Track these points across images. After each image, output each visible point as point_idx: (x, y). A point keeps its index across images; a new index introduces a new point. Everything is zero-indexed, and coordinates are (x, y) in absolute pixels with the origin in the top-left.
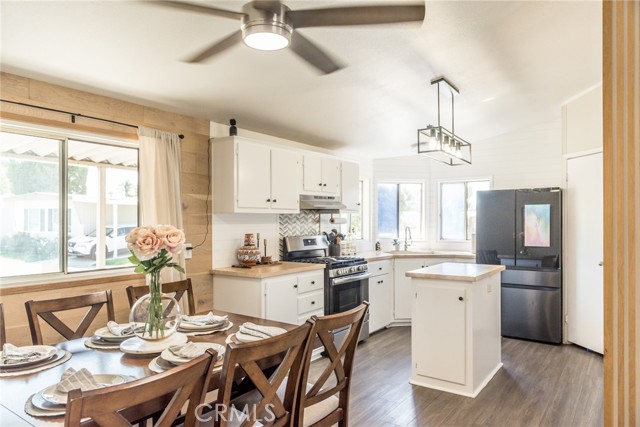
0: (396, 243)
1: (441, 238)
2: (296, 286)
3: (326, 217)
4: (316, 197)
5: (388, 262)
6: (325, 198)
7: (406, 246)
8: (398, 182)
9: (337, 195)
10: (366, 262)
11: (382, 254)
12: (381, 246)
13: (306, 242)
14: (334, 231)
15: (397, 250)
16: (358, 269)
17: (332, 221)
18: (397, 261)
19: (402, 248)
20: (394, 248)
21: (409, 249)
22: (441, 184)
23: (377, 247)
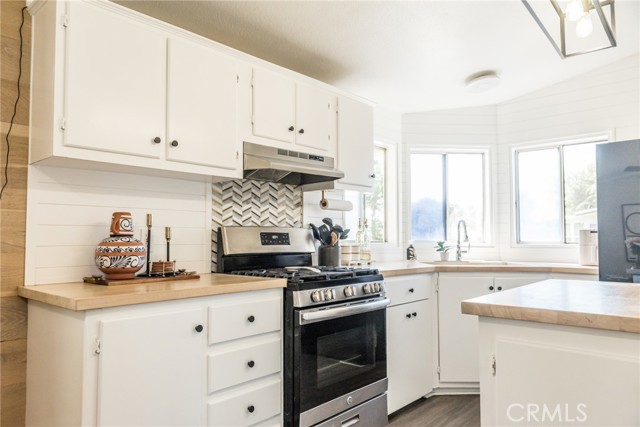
0: (441, 247)
1: (519, 242)
2: (199, 329)
3: (312, 196)
4: (282, 152)
5: (426, 278)
6: (303, 156)
7: (459, 254)
8: (445, 151)
9: (327, 152)
10: (381, 278)
11: (417, 264)
12: (416, 252)
13: (267, 238)
14: (327, 221)
15: (444, 260)
16: (364, 290)
17: (324, 204)
18: (443, 276)
19: (452, 256)
20: (438, 256)
21: (464, 257)
22: (517, 152)
23: (410, 255)
